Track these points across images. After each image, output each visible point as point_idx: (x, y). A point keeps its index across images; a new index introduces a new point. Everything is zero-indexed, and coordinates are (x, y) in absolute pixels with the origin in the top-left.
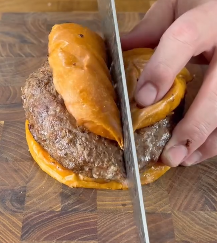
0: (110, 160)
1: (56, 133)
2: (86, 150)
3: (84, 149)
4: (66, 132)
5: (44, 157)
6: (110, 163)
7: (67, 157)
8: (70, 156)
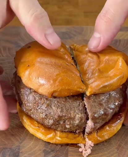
0: (75, 111)
1: (37, 102)
2: (59, 109)
3: (58, 109)
4: (44, 100)
5: (32, 124)
6: (75, 113)
7: (47, 117)
8: (49, 116)
